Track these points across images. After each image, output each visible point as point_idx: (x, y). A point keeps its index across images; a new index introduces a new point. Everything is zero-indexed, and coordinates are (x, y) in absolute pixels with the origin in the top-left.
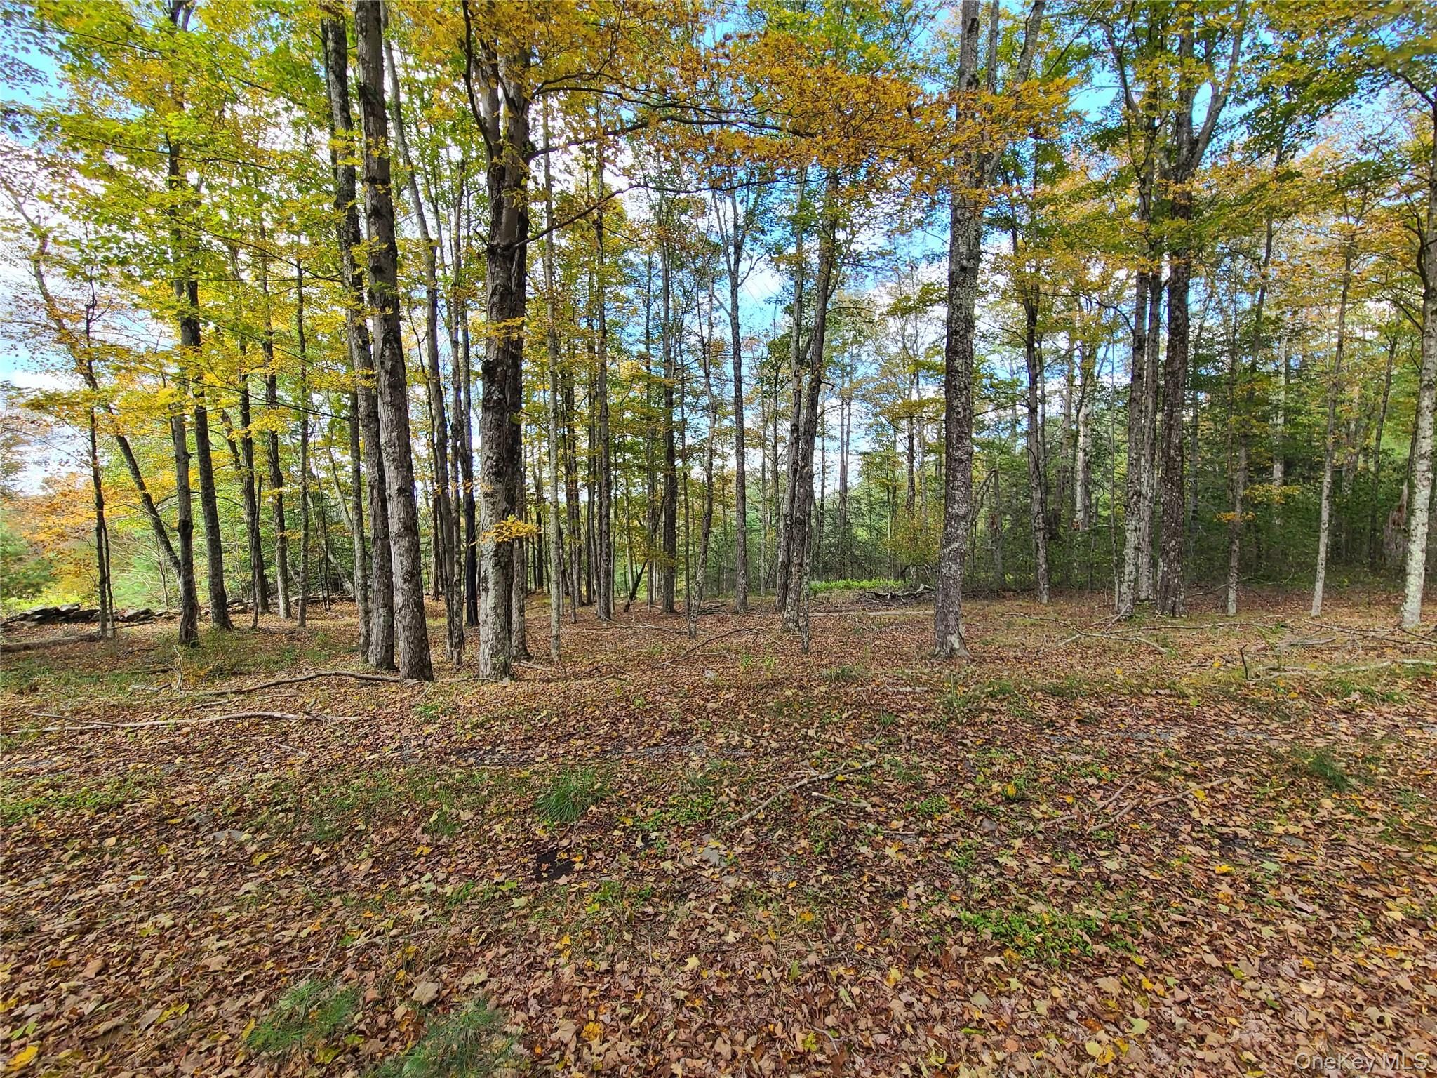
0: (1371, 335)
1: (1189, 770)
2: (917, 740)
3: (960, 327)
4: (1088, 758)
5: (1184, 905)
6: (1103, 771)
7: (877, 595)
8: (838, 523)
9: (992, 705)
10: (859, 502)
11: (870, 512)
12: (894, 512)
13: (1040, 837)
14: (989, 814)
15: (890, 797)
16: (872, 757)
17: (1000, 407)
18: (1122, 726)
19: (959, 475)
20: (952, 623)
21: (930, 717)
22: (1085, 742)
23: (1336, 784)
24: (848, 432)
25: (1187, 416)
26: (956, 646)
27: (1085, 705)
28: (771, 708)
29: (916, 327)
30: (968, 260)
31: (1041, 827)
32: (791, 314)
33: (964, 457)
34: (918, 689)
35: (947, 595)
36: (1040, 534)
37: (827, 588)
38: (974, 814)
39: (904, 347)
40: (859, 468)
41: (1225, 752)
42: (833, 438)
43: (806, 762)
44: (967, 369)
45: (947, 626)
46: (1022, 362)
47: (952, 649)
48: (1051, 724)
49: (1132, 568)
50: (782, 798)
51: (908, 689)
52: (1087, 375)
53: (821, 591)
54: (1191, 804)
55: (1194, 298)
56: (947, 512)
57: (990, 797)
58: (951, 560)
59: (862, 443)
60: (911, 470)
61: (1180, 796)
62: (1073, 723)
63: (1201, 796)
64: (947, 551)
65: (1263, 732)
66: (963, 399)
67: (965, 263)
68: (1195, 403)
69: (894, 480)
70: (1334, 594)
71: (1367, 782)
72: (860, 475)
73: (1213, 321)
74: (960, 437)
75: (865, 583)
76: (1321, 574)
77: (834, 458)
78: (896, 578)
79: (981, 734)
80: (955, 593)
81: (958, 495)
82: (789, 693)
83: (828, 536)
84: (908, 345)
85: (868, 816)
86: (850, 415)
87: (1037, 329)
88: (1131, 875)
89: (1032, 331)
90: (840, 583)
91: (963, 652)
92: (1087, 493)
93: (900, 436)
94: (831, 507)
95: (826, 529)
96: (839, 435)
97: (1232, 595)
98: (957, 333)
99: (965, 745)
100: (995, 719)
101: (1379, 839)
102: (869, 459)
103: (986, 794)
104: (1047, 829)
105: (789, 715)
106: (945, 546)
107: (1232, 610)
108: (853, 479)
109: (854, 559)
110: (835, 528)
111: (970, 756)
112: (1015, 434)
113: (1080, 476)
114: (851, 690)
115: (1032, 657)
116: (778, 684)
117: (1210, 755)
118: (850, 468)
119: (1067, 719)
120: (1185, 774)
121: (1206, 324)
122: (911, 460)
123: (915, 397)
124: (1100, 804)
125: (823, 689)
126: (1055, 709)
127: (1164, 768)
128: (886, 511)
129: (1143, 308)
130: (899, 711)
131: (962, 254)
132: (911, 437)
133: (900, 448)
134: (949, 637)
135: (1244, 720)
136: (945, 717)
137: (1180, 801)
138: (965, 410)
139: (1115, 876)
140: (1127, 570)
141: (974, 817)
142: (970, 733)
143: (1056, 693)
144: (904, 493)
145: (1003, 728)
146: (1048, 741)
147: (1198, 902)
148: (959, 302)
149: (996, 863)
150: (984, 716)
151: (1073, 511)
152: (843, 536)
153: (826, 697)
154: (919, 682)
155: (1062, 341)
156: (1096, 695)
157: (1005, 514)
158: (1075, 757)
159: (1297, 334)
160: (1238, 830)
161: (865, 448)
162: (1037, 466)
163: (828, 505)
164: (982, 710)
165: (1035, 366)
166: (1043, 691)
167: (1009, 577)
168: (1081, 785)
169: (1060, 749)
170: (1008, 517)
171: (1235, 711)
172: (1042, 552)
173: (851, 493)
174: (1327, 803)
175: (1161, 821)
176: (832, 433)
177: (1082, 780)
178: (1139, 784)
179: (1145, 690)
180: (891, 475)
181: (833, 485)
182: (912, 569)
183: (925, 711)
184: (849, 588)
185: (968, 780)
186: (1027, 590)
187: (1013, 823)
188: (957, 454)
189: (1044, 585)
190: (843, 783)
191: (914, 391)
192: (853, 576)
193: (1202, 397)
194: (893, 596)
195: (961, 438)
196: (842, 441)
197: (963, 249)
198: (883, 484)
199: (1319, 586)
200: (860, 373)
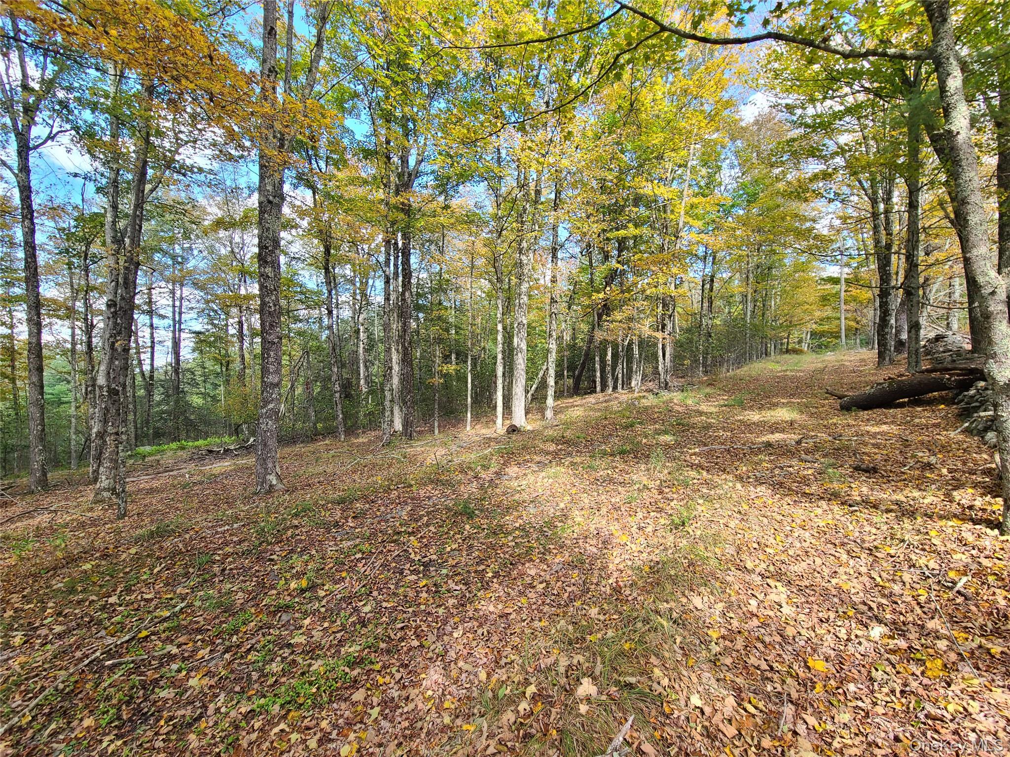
0: (483, 295)
1: (410, 530)
2: (231, 569)
3: (269, 243)
4: (358, 541)
5: (405, 615)
6: (366, 547)
7: (210, 452)
8: (171, 392)
9: (296, 522)
10: (193, 373)
11: (204, 382)
12: (227, 382)
13: (323, 610)
14: (287, 608)
15: (199, 631)
16: (183, 600)
17: (308, 307)
18: (378, 513)
19: (272, 354)
20: (270, 465)
21: (245, 546)
22: (357, 530)
23: (470, 516)
24: (180, 313)
25: (414, 325)
26: (274, 482)
27: (358, 505)
28: (59, 590)
29: (242, 238)
30: (274, 197)
31: (324, 603)
32: (105, 194)
33: (276, 340)
34: (235, 526)
35: (265, 445)
36: (337, 395)
37: (159, 452)
38: (274, 614)
39: (232, 252)
40: (192, 344)
41: (428, 513)
42: (163, 317)
43: (103, 633)
44: (275, 275)
45: (266, 469)
46: (322, 279)
47: (271, 486)
48: (336, 524)
49: (389, 413)
50: (61, 686)
51: (227, 527)
52: (364, 295)
53: (150, 454)
54: (411, 550)
55: (414, 260)
56: (263, 381)
57: (288, 595)
58: (268, 417)
59: (194, 323)
60: (241, 349)
61: (405, 548)
62: (350, 520)
63: (416, 544)
64: (264, 411)
65: (444, 497)
66: (273, 298)
67: (271, 198)
68: (418, 319)
69: (227, 355)
70: (476, 418)
71: (482, 511)
72: (194, 350)
73: (424, 275)
74: (271, 326)
75: (201, 442)
76: (469, 409)
77: (164, 335)
78: (230, 435)
79: (286, 547)
80: (272, 443)
81: (272, 368)
82: (87, 566)
83: (159, 404)
84: (237, 251)
85: (172, 657)
86: (181, 298)
87: (331, 259)
88: (378, 611)
89: (328, 260)
90: (174, 445)
91: (280, 486)
92: (366, 367)
93: (231, 321)
94: (163, 378)
95: (157, 398)
96: (170, 315)
97: (436, 424)
98: (267, 248)
99: (272, 560)
100: (297, 532)
101: (485, 538)
102: (202, 337)
103: (286, 593)
104: (327, 602)
105: (84, 591)
106: (262, 408)
107: (436, 431)
108: (187, 353)
109: (189, 423)
110: (168, 396)
111: (275, 567)
112: (321, 327)
113: (361, 357)
114: (167, 544)
115: (330, 479)
116: (72, 560)
117: (421, 517)
118: (182, 344)
119: (346, 518)
120: (409, 533)
121: (421, 277)
122: (242, 341)
123: (243, 292)
124: (363, 570)
125: (133, 551)
126: (339, 513)
127: (399, 533)
128: (220, 381)
129: (389, 259)
130: (216, 549)
131: (268, 191)
132: (240, 323)
133: (232, 331)
134: (268, 477)
135: (437, 492)
136: (257, 542)
137: (405, 550)
138: (275, 305)
139: (369, 615)
140: (387, 414)
141: (275, 616)
142: (278, 549)
143: (341, 501)
144: (236, 366)
145: (303, 538)
146: (333, 537)
147: (410, 610)
148: (267, 225)
149: (289, 645)
150: (289, 533)
151: (358, 379)
152: (177, 402)
153: (138, 557)
154: (237, 519)
155: (348, 271)
156: (365, 497)
157: (316, 381)
158: (349, 543)
159: (457, 290)
160: (431, 557)
161: (198, 327)
162: (334, 349)
163: (159, 375)
164: (288, 528)
165: (330, 282)
166: (333, 503)
167: (320, 426)
168: (352, 561)
169: (341, 540)
170: (318, 384)
171: (432, 489)
172: (339, 406)
173: (183, 365)
174: (467, 527)
175: (395, 567)
176: (162, 312)
177: (353, 558)
178: (385, 548)
179: (392, 487)
180: (223, 352)
181: (163, 359)
182: (244, 427)
183: (240, 542)
184: (183, 448)
185: (273, 587)
186: (331, 432)
187: (304, 608)
188: (270, 338)
189: (341, 429)
190: (147, 637)
191: (242, 288)
192: (188, 438)
193: (421, 315)
194: (226, 451)
195: (273, 326)
196: (174, 319)
197: (269, 188)
198: (215, 359)
199: (469, 415)
200: (191, 264)
